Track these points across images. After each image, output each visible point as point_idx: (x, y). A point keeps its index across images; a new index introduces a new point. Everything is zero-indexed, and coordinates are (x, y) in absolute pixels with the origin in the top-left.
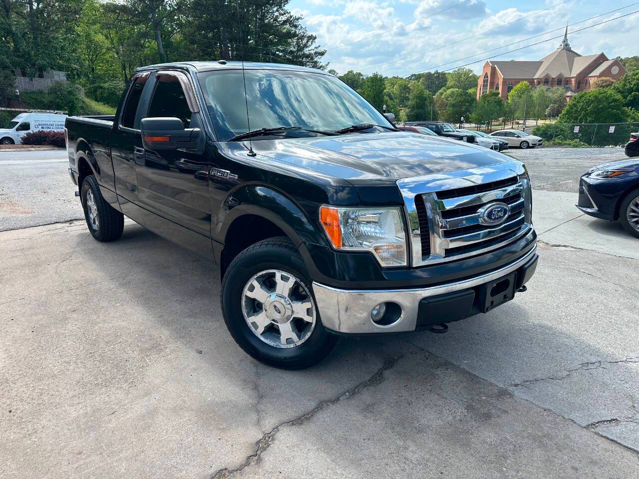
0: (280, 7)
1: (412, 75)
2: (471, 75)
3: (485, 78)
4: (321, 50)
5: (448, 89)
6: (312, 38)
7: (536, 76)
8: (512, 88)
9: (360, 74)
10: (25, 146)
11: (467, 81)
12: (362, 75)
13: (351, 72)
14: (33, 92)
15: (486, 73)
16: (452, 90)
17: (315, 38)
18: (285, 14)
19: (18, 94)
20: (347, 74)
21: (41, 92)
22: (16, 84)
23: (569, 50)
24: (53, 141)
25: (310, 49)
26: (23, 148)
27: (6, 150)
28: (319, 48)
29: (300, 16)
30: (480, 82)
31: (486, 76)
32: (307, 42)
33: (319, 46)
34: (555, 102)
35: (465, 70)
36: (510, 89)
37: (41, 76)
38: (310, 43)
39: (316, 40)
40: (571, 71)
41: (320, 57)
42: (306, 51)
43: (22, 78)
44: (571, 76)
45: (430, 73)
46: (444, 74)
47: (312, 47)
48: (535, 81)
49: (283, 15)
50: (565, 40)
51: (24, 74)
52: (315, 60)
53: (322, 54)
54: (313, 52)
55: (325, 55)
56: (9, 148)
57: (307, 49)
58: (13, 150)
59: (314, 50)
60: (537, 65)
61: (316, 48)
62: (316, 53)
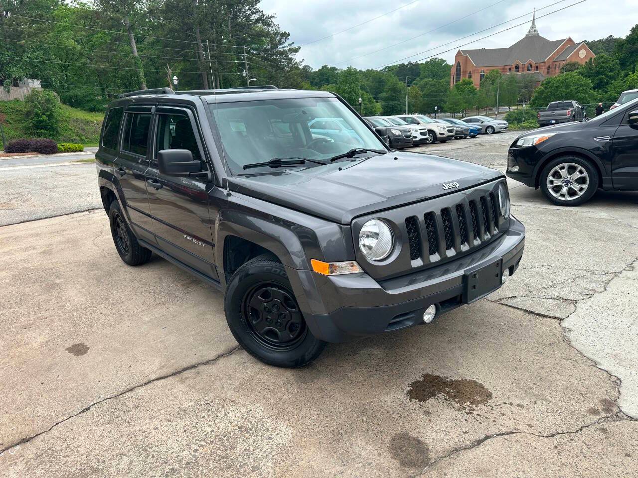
0: (252, 6)
1: (386, 68)
2: (444, 64)
3: (457, 66)
4: (295, 46)
5: (422, 79)
6: (285, 35)
7: (508, 63)
8: (484, 76)
9: (334, 69)
10: (9, 154)
11: (440, 70)
12: (336, 70)
13: (325, 66)
14: (9, 102)
15: (459, 62)
16: (426, 80)
17: (289, 35)
18: (257, 12)
20: (321, 70)
21: (18, 101)
23: (538, 36)
24: (36, 148)
25: (283, 46)
26: (7, 156)
28: (293, 45)
29: (273, 15)
30: (454, 71)
32: (280, 39)
33: (293, 43)
34: (526, 87)
35: (437, 60)
36: (482, 77)
37: (16, 85)
38: (283, 40)
39: (289, 37)
40: (540, 57)
41: (294, 53)
42: (280, 48)
44: (540, 61)
45: (403, 65)
46: (416, 65)
47: (286, 44)
48: (507, 67)
49: (255, 13)
50: (533, 26)
52: (290, 57)
53: (297, 50)
54: (287, 49)
55: (300, 50)
57: (281, 46)
59: (287, 47)
60: (507, 52)
61: (290, 45)
62: (289, 50)
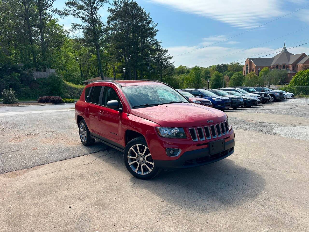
0: (152, 38)
1: (210, 66)
2: (239, 65)
3: (246, 66)
4: (170, 56)
5: (228, 72)
6: (166, 51)
7: (272, 65)
8: (260, 70)
9: (185, 67)
10: (40, 103)
11: (237, 68)
13: (181, 66)
14: (41, 78)
15: (247, 64)
16: (230, 72)
17: (167, 51)
18: (154, 40)
19: (36, 79)
20: (179, 67)
21: (45, 78)
22: (34, 75)
23: (287, 52)
25: (165, 56)
26: (39, 104)
27: (31, 105)
28: (169, 55)
29: (161, 41)
30: (245, 68)
31: (247, 65)
32: (164, 53)
33: (169, 54)
34: (282, 76)
35: (236, 63)
36: (259, 71)
37: (45, 71)
38: (165, 53)
39: (168, 52)
40: (289, 62)
41: (170, 59)
42: (163, 57)
43: (36, 72)
44: (289, 64)
45: (219, 65)
46: (225, 65)
47: (166, 55)
48: (272, 67)
49: (153, 41)
50: (285, 48)
51: (37, 70)
52: (167, 61)
53: (171, 58)
54: (166, 57)
55: (172, 58)
56: (33, 105)
57: (164, 56)
58: (34, 105)
59: (167, 56)
60: (272, 59)
61: (168, 55)
62: (168, 58)
